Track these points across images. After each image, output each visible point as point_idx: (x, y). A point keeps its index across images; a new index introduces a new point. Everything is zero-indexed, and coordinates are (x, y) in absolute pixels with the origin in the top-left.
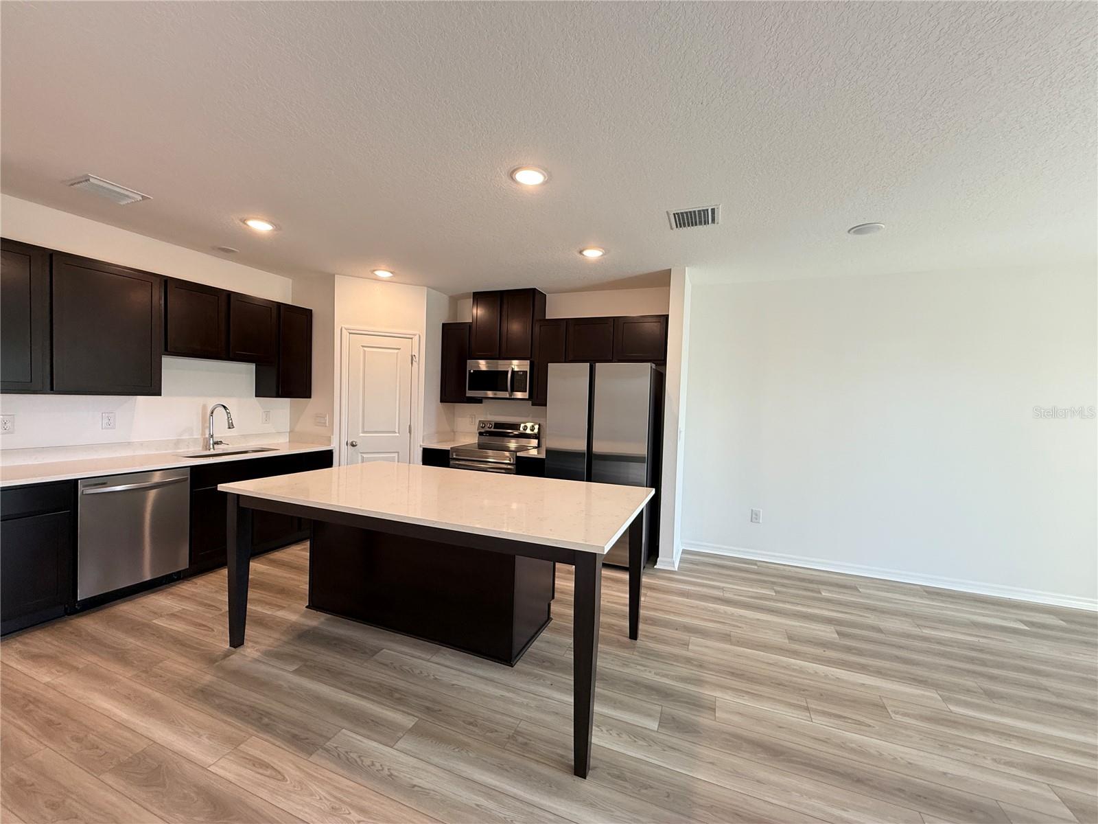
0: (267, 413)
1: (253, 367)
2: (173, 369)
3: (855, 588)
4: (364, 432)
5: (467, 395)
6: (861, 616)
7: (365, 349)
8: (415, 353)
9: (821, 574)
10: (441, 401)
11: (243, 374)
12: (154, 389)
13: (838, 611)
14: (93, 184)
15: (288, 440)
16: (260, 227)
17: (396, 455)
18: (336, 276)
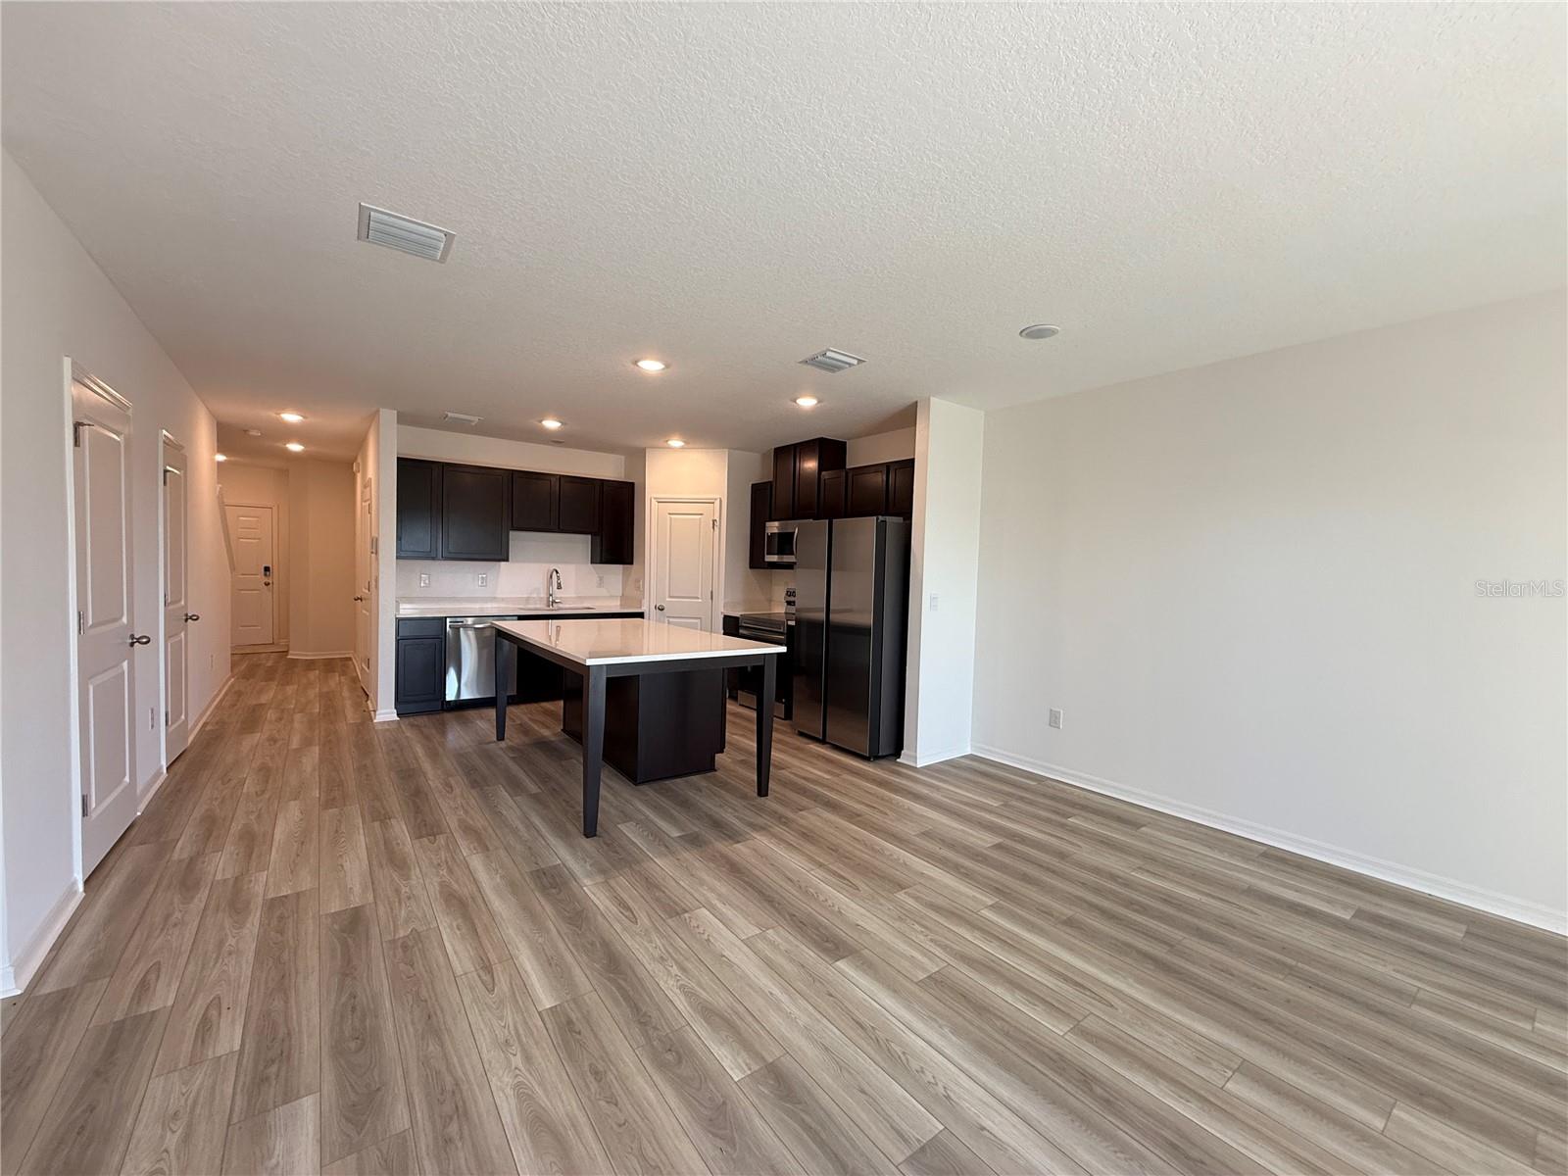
0: (601, 579)
1: (589, 537)
2: (518, 540)
3: (1136, 825)
4: (670, 597)
5: (766, 560)
6: (1073, 844)
7: (672, 516)
8: (717, 518)
9: (1118, 805)
10: (751, 567)
11: (581, 544)
12: (504, 557)
13: (1045, 833)
14: (451, 418)
15: (619, 603)
16: (551, 424)
17: (698, 621)
18: (647, 450)
